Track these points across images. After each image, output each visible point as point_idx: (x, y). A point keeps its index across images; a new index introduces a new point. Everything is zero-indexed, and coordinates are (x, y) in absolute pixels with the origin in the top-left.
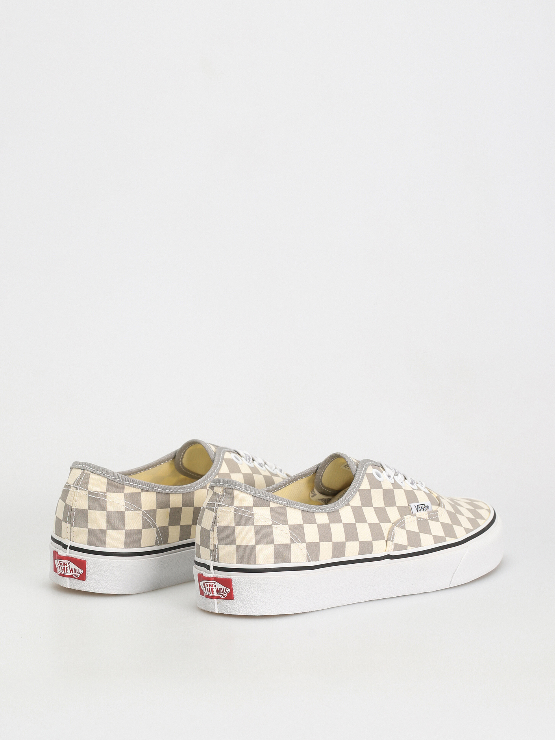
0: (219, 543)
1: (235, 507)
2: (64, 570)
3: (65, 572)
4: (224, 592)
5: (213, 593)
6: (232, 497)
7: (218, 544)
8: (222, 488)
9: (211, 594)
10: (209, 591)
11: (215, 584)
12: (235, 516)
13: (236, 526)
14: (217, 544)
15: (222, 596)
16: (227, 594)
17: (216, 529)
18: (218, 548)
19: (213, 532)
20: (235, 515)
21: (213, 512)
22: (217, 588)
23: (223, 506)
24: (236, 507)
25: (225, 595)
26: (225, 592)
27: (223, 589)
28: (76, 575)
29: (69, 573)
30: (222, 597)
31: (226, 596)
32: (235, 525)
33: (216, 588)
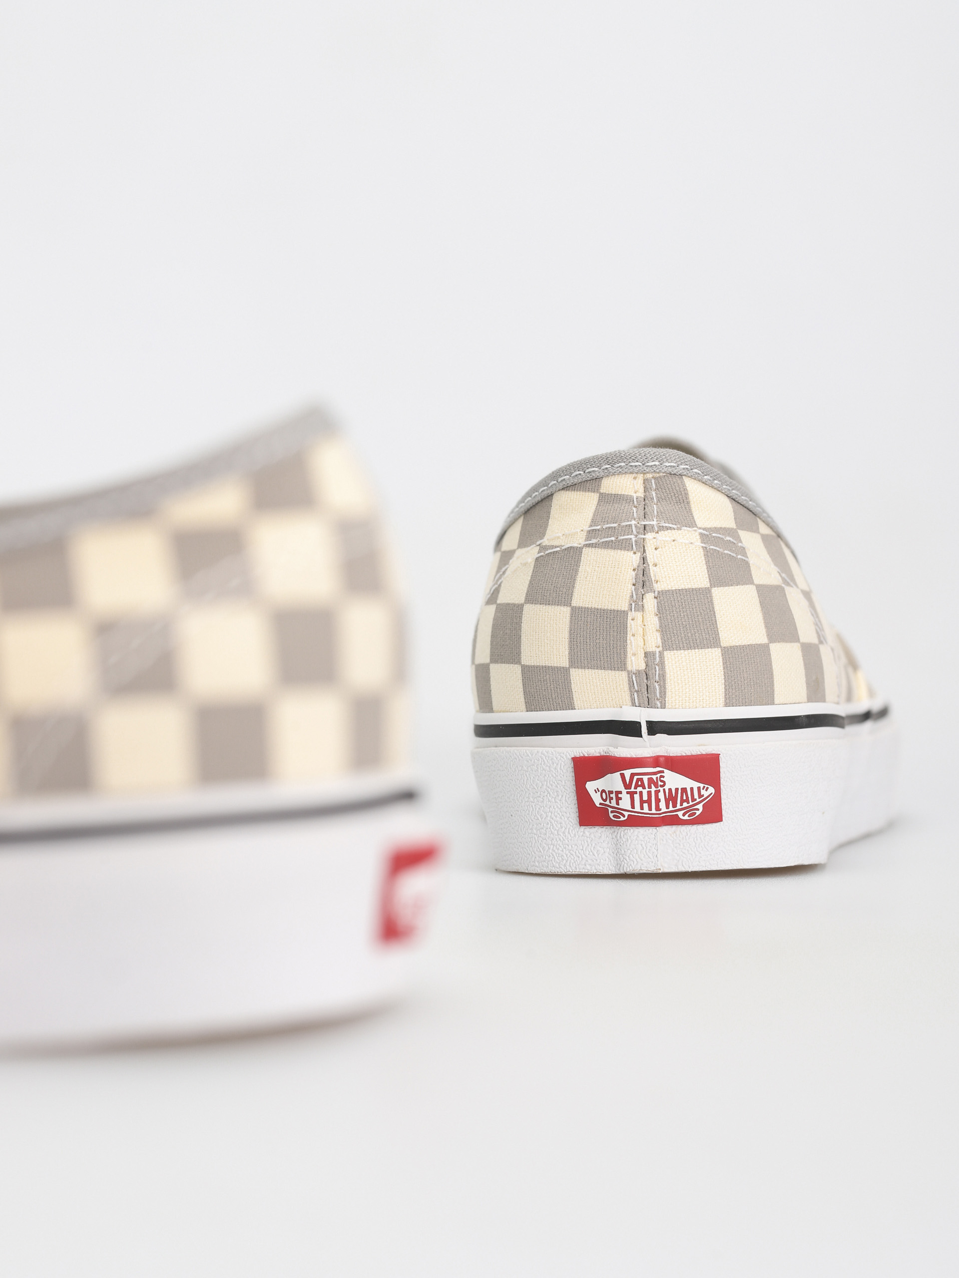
0: (668, 644)
1: (700, 528)
2: (649, 801)
3: (650, 809)
4: (693, 799)
5: (658, 808)
6: (683, 499)
7: (661, 649)
8: (641, 478)
9: (654, 811)
10: (645, 802)
11: (663, 777)
12: (706, 556)
13: (713, 589)
14: (658, 650)
15: (684, 815)
16: (703, 805)
17: (650, 602)
18: (662, 664)
19: (639, 615)
20: (708, 554)
21: (631, 553)
22: (670, 790)
23: (661, 528)
24: (704, 529)
25: (698, 810)
26: (698, 800)
27: (692, 789)
28: (687, 810)
29: (664, 809)
30: (686, 817)
31: (698, 813)
32: (711, 585)
33: (664, 790)
